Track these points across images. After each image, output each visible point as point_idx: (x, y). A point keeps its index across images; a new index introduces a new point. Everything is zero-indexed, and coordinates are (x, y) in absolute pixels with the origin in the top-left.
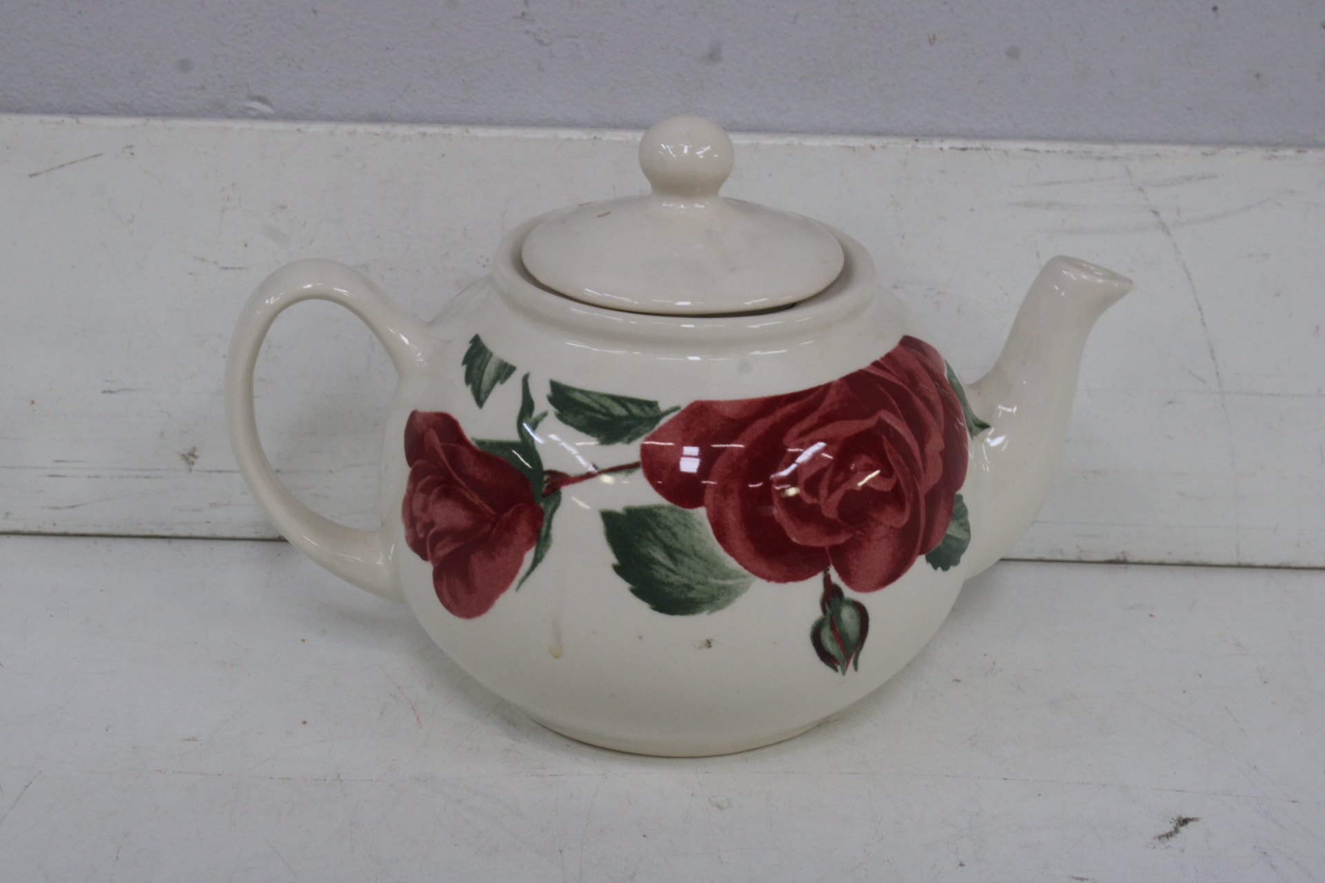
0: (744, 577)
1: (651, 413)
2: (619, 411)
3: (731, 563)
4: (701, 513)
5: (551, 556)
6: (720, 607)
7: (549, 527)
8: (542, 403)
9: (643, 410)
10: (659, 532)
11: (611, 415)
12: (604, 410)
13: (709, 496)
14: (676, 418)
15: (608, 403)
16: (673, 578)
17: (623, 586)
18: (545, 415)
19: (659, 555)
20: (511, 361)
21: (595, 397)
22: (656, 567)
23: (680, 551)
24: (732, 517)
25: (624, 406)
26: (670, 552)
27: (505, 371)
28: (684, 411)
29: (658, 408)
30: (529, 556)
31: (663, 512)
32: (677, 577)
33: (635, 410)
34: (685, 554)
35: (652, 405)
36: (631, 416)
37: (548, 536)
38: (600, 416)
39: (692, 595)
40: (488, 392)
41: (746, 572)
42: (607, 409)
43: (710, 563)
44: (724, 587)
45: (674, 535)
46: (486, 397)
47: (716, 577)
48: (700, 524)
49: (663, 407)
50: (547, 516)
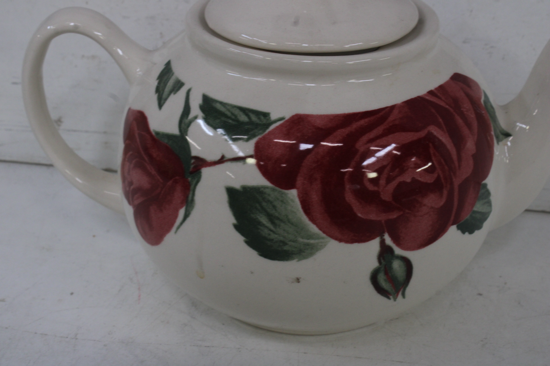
0: (323, 238)
1: (264, 121)
2: (243, 118)
3: (313, 228)
4: (293, 193)
5: (195, 213)
6: (305, 258)
7: (194, 194)
8: (195, 110)
9: (259, 118)
10: (264, 204)
11: (237, 121)
12: (233, 117)
13: (300, 181)
14: (281, 125)
15: (237, 112)
16: (273, 236)
17: (240, 239)
18: (196, 118)
19: (264, 220)
20: (183, 79)
21: (229, 107)
22: (262, 228)
23: (278, 219)
24: (315, 197)
25: (247, 115)
26: (272, 218)
27: (179, 85)
28: (287, 121)
29: (270, 118)
30: (182, 212)
31: (267, 191)
32: (276, 236)
33: (254, 118)
34: (281, 220)
35: (266, 115)
36: (251, 123)
37: (193, 200)
38: (230, 121)
39: (286, 248)
40: (166, 99)
41: (324, 235)
42: (236, 116)
43: (299, 228)
44: (308, 244)
45: (274, 207)
46: (164, 103)
47: (302, 238)
48: (293, 201)
49: (274, 116)
50: (192, 187)
